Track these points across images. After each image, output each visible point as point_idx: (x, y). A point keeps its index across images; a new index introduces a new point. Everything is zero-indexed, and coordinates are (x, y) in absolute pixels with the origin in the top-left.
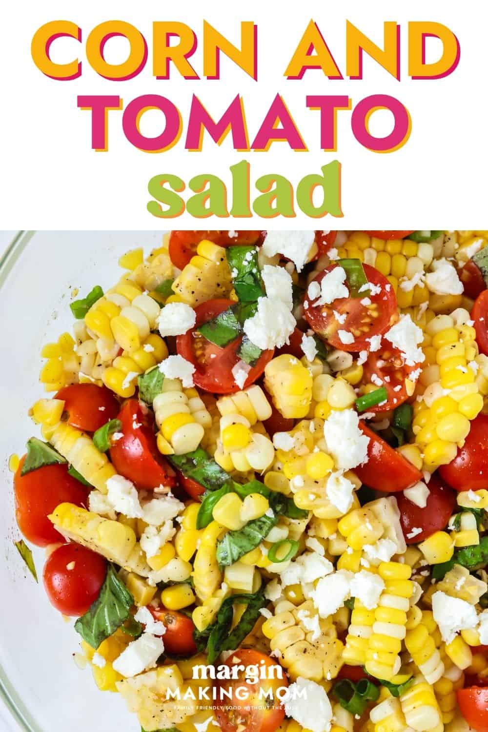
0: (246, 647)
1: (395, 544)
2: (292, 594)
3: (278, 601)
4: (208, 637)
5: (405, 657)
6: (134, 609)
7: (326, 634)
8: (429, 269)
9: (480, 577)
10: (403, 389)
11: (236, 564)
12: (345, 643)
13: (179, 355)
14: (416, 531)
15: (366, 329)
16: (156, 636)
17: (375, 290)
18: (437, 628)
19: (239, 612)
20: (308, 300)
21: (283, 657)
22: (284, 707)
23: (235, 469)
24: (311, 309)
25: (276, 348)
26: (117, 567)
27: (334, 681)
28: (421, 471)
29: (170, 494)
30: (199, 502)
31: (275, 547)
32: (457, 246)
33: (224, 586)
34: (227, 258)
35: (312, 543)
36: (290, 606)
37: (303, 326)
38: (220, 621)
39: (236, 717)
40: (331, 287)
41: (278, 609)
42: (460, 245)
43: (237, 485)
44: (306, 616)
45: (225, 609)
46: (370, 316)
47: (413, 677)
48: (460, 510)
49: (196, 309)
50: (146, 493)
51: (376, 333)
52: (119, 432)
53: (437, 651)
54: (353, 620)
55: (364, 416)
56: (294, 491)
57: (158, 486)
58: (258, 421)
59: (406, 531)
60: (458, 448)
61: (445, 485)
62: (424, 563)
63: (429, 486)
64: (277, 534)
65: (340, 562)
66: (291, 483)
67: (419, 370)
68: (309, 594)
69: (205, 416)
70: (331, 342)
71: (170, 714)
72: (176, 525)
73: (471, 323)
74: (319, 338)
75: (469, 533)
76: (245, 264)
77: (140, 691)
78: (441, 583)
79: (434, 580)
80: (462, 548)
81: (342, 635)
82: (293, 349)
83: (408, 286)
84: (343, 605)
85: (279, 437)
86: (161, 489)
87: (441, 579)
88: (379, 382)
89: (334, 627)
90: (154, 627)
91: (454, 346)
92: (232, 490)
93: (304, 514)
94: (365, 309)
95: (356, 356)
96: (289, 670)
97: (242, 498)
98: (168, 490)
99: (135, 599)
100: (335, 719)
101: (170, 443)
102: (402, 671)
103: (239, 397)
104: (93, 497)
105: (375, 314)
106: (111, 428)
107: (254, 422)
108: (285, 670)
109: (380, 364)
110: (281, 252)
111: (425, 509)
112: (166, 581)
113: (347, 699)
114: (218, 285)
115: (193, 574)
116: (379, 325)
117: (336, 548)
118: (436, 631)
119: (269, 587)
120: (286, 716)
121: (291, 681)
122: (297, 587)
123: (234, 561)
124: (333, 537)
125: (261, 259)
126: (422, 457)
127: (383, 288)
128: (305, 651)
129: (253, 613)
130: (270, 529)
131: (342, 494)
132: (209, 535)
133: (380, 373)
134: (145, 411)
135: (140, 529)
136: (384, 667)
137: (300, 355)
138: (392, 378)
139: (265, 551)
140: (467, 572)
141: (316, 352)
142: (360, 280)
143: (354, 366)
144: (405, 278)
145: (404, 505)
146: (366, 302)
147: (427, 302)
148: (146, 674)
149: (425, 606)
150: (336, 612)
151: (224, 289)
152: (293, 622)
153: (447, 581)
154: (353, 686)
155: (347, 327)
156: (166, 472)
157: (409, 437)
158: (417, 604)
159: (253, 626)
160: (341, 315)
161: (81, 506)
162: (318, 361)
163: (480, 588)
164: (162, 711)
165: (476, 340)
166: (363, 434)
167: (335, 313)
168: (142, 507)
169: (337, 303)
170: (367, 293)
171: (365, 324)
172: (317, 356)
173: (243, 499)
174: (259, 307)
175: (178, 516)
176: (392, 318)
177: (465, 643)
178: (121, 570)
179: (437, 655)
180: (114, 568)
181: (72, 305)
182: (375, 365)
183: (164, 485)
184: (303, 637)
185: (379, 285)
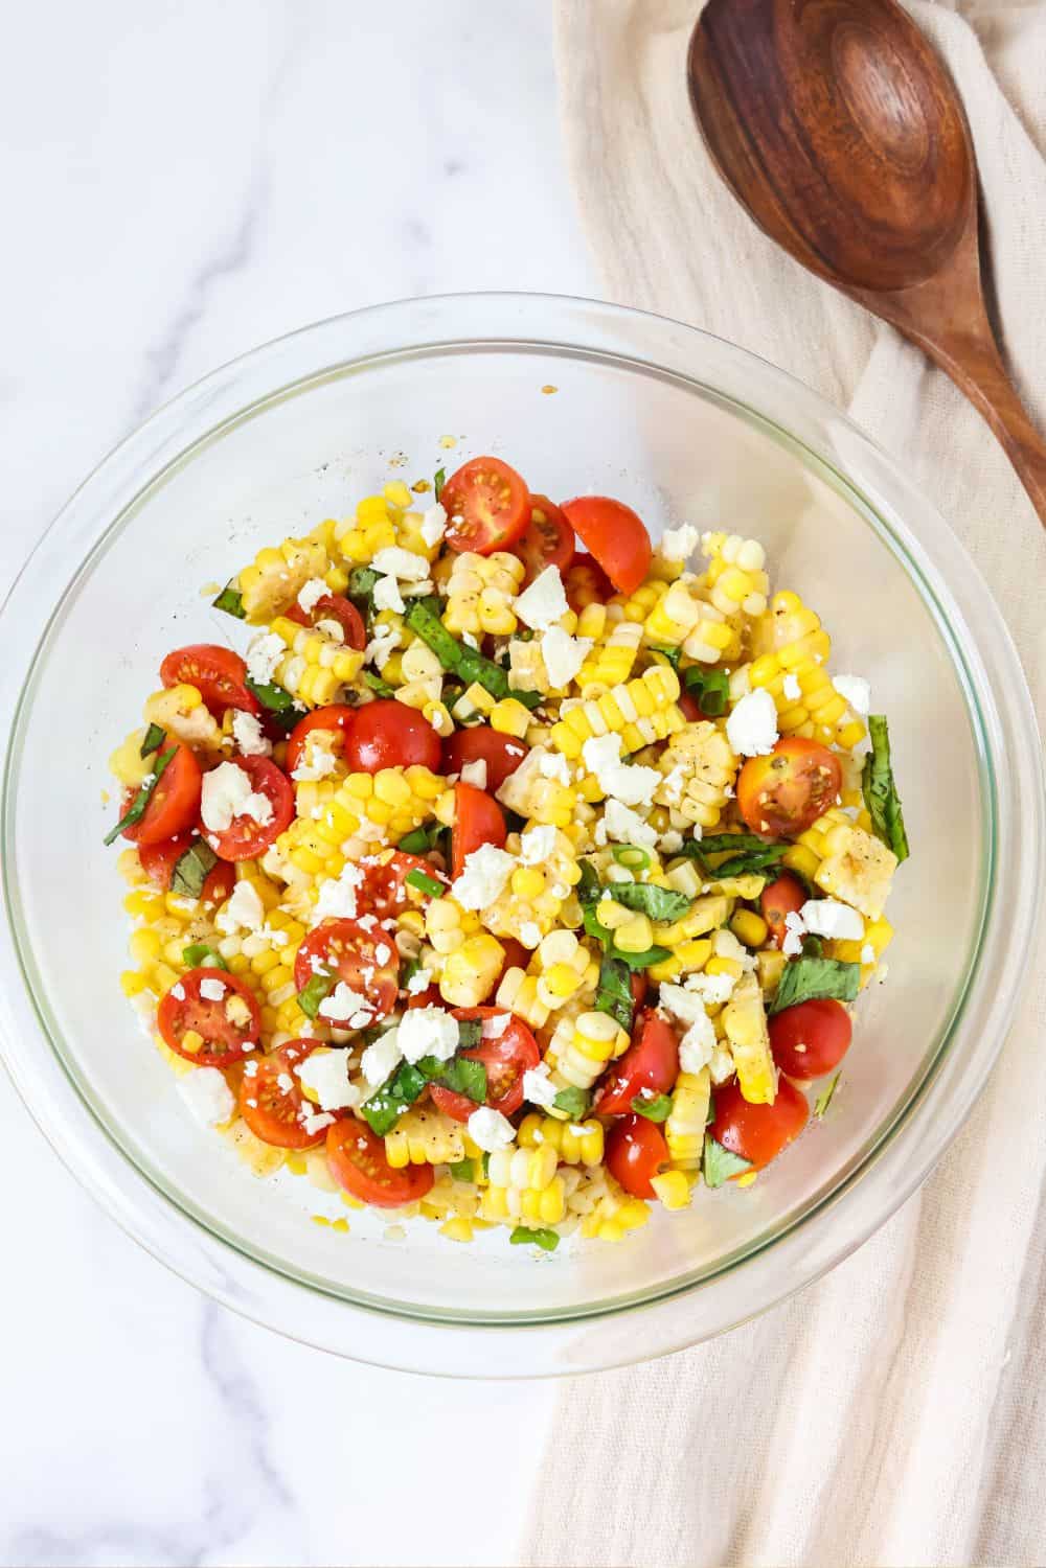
0: (745, 827)
1: (540, 761)
2: (661, 822)
3: (678, 830)
4: (764, 869)
5: (638, 670)
6: (794, 958)
7: (674, 761)
8: (244, 932)
9: (506, 657)
10: (393, 860)
11: (680, 890)
12: (669, 736)
13: (525, 1097)
14: (511, 749)
15: (359, 941)
16: (802, 918)
17: (315, 962)
18: (585, 661)
19: (715, 860)
20: (374, 1019)
21: (728, 783)
22: (773, 747)
23: (591, 962)
24: (380, 1010)
25: (446, 1012)
26: (767, 1007)
27: (712, 719)
28: (453, 787)
29: (661, 1004)
30: (646, 971)
31: (634, 868)
32: (193, 924)
33: (706, 888)
34: (392, 1125)
35: (601, 839)
36: (673, 814)
37: (402, 1006)
38: (742, 868)
39: (818, 784)
40: (345, 1006)
41: (686, 824)
42: (190, 921)
43: (605, 946)
44: (672, 791)
45: (724, 873)
46: (345, 946)
47: (649, 648)
48: (458, 724)
49: (465, 1120)
50: (677, 1028)
51: (358, 927)
52: (643, 1096)
53: (609, 645)
54: (642, 745)
55: (445, 880)
56: (570, 889)
57: (663, 1021)
58: (528, 975)
59: (520, 760)
60: (405, 769)
61: (446, 756)
62: (535, 721)
63: (460, 771)
64: (619, 875)
65: (597, 799)
66: (565, 897)
67: (363, 860)
68: (648, 803)
69: (563, 1029)
70: (397, 966)
71: (865, 847)
72: (684, 980)
73: (273, 848)
74: (403, 979)
75: (474, 699)
76: (386, 1106)
77: (867, 893)
78: (540, 690)
79: (542, 699)
80: (493, 693)
81: (662, 745)
82: (433, 995)
83: (280, 938)
84: (636, 765)
85: (528, 943)
86: (662, 1016)
87: (537, 693)
88: (401, 891)
89: (661, 759)
90: (796, 926)
91: (312, 846)
92: (612, 947)
93: (582, 864)
94: (340, 957)
95: (392, 933)
96: (737, 768)
97: (612, 932)
98: (658, 1010)
99: (783, 966)
100: (747, 691)
101: (615, 1040)
102: (653, 663)
103: (518, 1008)
104: (720, 1077)
105: (337, 945)
106: (643, 1107)
107: (531, 978)
108: (738, 773)
109: (381, 904)
110: (347, 1082)
111: (484, 758)
112: (744, 948)
113: (717, 695)
114: (423, 1119)
115: (718, 927)
116: (345, 930)
117: (587, 813)
118: (589, 659)
119: (672, 849)
120: (782, 737)
121: (745, 759)
122: (650, 821)
123: (680, 895)
124: (579, 823)
125: (370, 1094)
126: (439, 797)
127: (308, 956)
128: (707, 768)
129: (708, 844)
130: (621, 885)
131: (535, 843)
132: (668, 937)
133: (391, 896)
134: (600, 1092)
135: (716, 1009)
136: (663, 681)
137: (434, 986)
138: (389, 881)
139: (645, 874)
140: (511, 674)
141: (418, 972)
142: (317, 982)
143: (403, 927)
144: (274, 946)
145: (495, 781)
146: (334, 961)
147: (280, 908)
148: (845, 899)
149: (574, 689)
150: (647, 768)
151: (422, 1112)
152: (688, 800)
153: (533, 685)
154: (702, 698)
155: (372, 961)
156: (643, 1026)
157: (430, 823)
158: (580, 697)
159: (721, 836)
160: (364, 976)
161: (738, 1080)
162: (426, 963)
163: (519, 648)
164: (867, 857)
165: (286, 829)
166: (465, 866)
167: (367, 983)
168: (693, 1023)
169: (357, 988)
170: (324, 966)
171: (356, 946)
172: (421, 968)
173: (614, 931)
174: (419, 1057)
175: (676, 984)
176: (329, 925)
177: (579, 624)
178: (767, 1001)
179: (610, 642)
180: (771, 1009)
181: (552, 1249)
182: (386, 908)
183: (658, 1016)
184: (695, 780)
185: (308, 962)
